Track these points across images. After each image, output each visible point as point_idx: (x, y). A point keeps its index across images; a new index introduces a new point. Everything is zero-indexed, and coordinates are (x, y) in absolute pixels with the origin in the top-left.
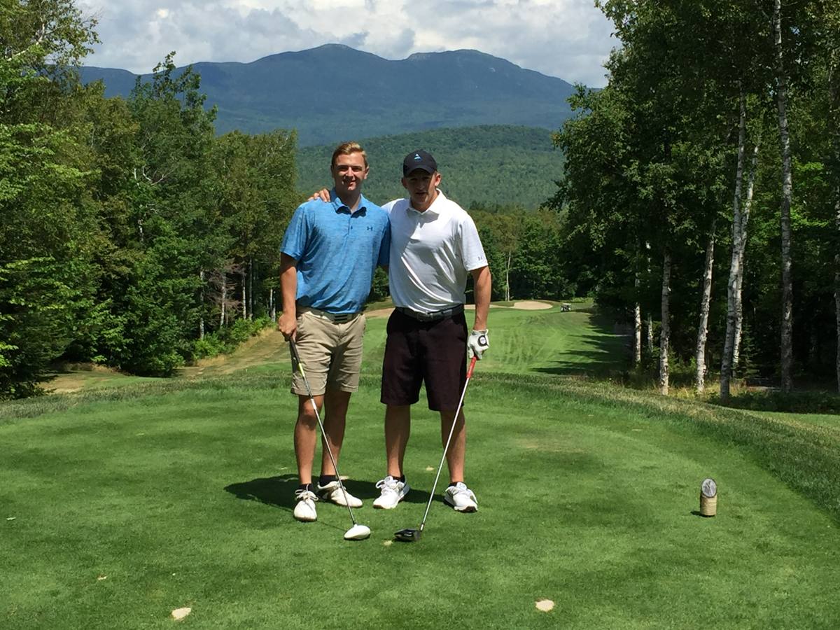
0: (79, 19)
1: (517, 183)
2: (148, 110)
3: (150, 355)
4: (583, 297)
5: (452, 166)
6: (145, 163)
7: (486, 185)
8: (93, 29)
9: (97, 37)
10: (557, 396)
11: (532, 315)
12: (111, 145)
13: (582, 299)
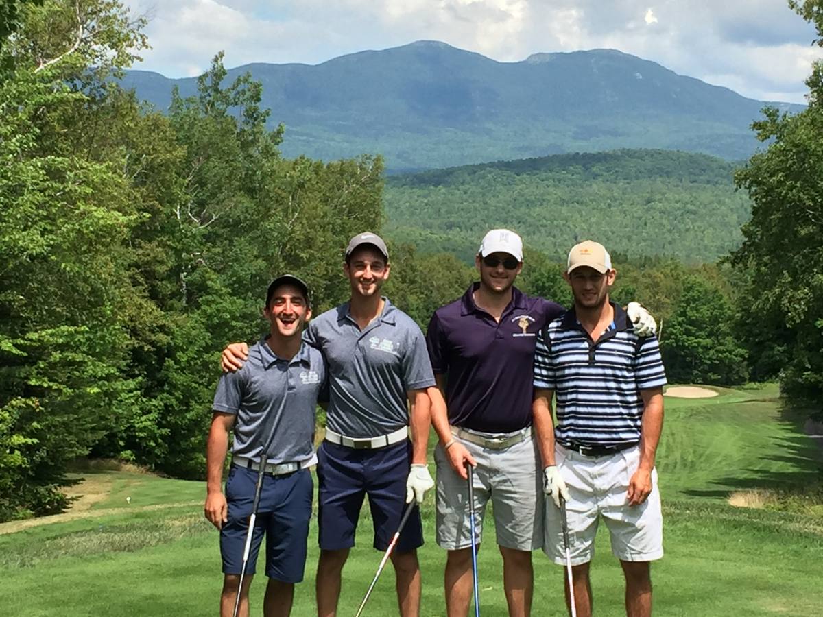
0: (126, 18)
1: (669, 227)
2: (195, 131)
3: (194, 450)
4: (759, 382)
5: (582, 203)
6: (191, 198)
7: (627, 229)
8: (141, 31)
9: (146, 41)
10: (795, 539)
11: (694, 405)
12: (149, 175)
13: (758, 384)
